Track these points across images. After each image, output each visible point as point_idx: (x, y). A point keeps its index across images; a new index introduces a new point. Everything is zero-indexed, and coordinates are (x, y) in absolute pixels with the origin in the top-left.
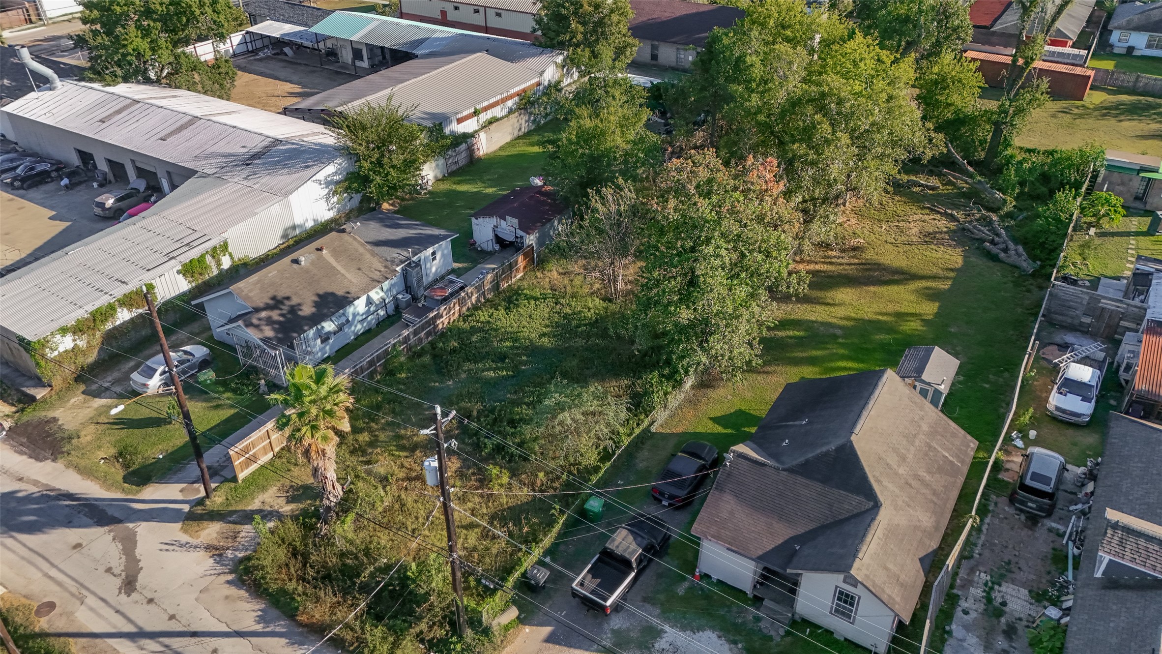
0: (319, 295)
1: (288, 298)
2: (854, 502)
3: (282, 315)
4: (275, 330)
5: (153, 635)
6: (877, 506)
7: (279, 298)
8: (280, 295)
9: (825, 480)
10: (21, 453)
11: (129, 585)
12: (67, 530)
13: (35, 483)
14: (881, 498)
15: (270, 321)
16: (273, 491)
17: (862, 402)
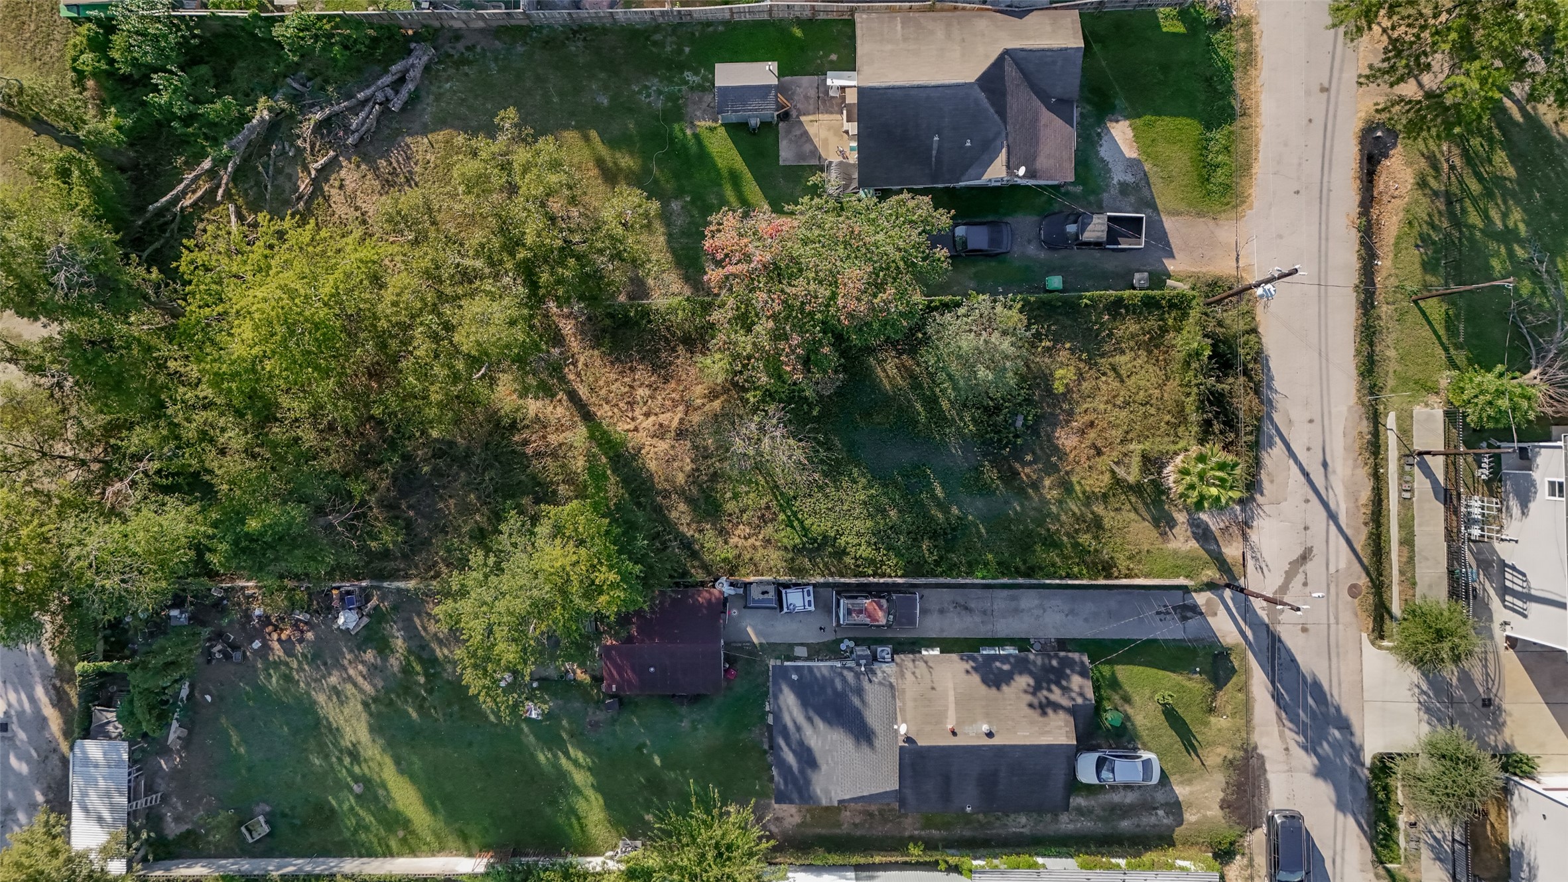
0: (998, 688)
1: (1031, 706)
2: (1010, 70)
3: (1050, 690)
4: (1068, 678)
5: (1325, 505)
6: (1007, 52)
7: (1039, 711)
8: (1035, 715)
9: (1003, 94)
10: (1267, 782)
11: (1305, 557)
12: (1299, 659)
13: (1282, 735)
14: (1000, 51)
15: (1066, 690)
16: (1172, 545)
17: (912, 92)
